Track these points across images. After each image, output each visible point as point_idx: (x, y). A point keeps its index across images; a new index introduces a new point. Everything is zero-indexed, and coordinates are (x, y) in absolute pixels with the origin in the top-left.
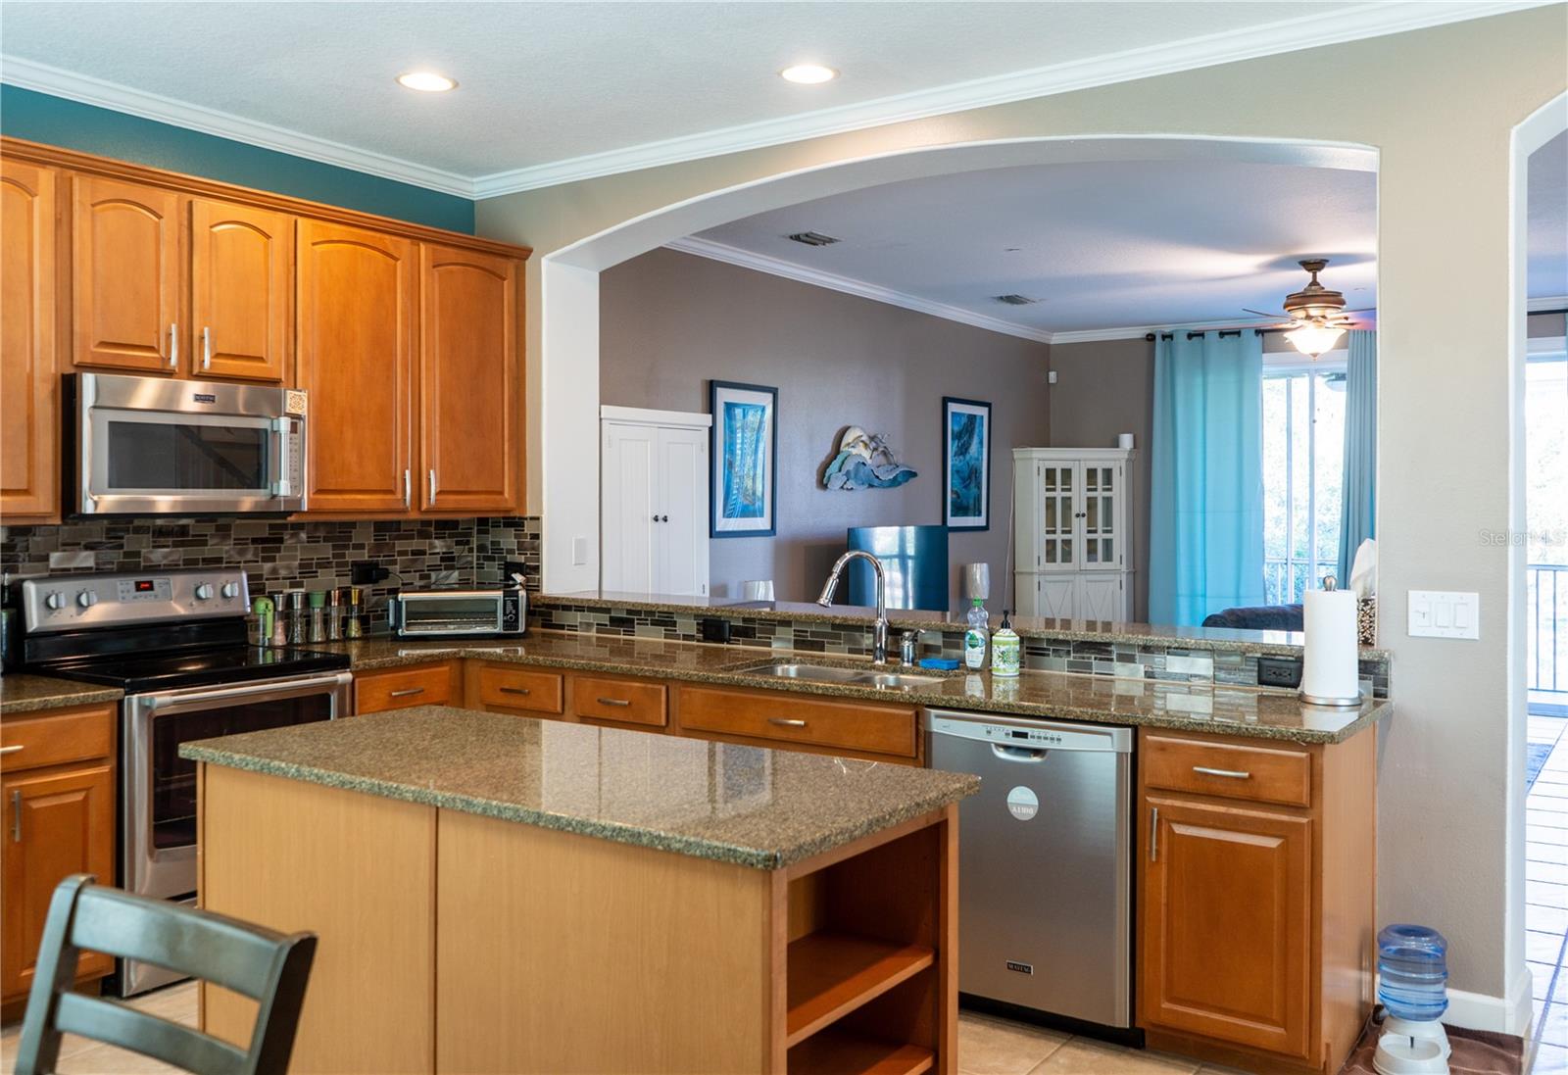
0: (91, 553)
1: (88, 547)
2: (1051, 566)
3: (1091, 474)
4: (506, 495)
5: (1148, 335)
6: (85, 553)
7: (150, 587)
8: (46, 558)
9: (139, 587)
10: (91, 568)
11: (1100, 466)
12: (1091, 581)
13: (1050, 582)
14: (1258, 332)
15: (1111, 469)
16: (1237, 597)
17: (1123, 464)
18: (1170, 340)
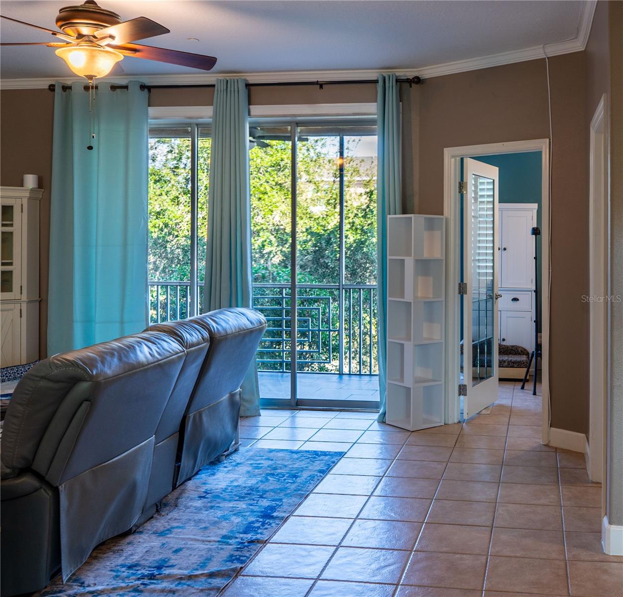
5: (50, 85)
14: (143, 87)
15: (12, 207)
16: (122, 322)
17: (25, 202)
18: (70, 90)
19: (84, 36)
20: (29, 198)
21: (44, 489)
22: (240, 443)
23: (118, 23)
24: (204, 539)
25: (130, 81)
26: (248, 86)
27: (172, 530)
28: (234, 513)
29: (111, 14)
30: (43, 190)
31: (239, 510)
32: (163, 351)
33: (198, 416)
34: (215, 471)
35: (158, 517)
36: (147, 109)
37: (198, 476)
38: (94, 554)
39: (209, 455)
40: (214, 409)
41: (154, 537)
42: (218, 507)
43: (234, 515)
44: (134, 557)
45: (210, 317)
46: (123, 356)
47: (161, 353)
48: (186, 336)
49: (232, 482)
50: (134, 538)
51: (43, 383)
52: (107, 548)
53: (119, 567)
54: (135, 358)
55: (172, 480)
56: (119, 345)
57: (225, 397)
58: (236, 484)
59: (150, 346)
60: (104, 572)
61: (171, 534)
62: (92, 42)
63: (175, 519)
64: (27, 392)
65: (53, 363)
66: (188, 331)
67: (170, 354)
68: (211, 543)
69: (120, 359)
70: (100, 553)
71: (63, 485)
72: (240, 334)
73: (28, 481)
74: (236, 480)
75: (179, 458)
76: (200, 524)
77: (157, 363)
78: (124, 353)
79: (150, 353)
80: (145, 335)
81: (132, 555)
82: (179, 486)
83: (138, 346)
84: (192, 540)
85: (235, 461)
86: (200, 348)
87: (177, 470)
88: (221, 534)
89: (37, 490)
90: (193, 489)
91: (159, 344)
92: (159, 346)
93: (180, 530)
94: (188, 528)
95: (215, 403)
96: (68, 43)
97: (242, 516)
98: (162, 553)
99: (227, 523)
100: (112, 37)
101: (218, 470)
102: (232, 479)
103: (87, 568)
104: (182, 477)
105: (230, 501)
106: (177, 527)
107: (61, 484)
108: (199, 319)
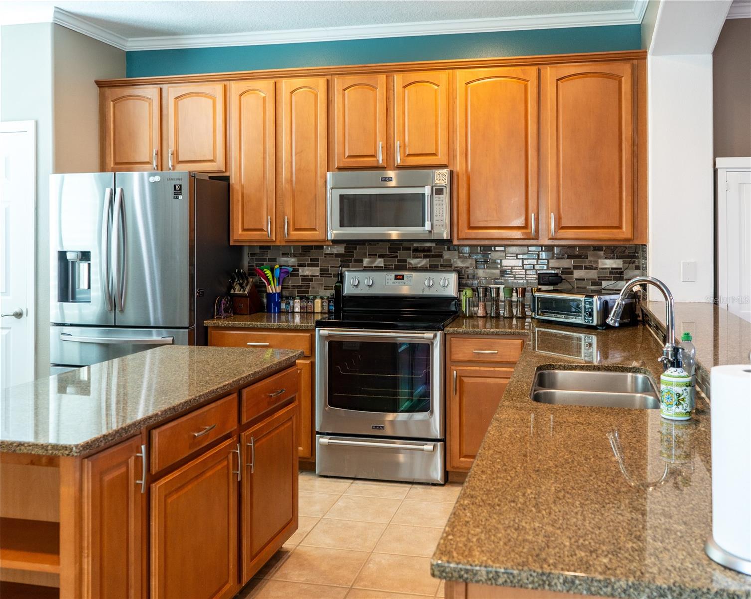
0: (383, 259)
1: (380, 256)
4: (624, 229)
6: (380, 259)
7: (402, 277)
8: (361, 261)
9: (397, 277)
10: (382, 267)
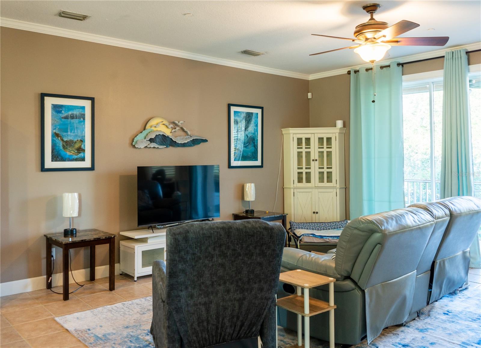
2: (300, 185)
3: (321, 140)
5: (348, 72)
11: (325, 136)
12: (321, 192)
13: (300, 192)
14: (399, 64)
15: (331, 138)
16: (390, 202)
17: (337, 135)
18: (358, 73)
19: (369, 39)
20: (340, 133)
21: (357, 290)
22: (469, 284)
23: (387, 27)
24: (450, 341)
25: (391, 62)
26: (467, 53)
27: (428, 330)
28: (469, 329)
29: (384, 23)
30: (346, 128)
31: (473, 328)
32: (422, 220)
33: (442, 263)
34: (453, 299)
35: (418, 320)
36: (402, 77)
37: (441, 300)
38: (383, 333)
39: (450, 288)
40: (452, 260)
41: (416, 331)
42: (457, 322)
43: (470, 330)
44: (406, 340)
45: (449, 201)
46: (398, 220)
47: (420, 220)
48: (435, 212)
49: (466, 308)
50: (405, 329)
51: (356, 231)
52: (389, 331)
53: (397, 344)
54: (405, 222)
55: (427, 299)
56: (395, 213)
57: (460, 253)
58: (468, 310)
59: (413, 216)
60: (389, 344)
61: (427, 332)
62: (373, 41)
63: (429, 324)
64: (348, 235)
65: (361, 221)
66: (435, 208)
67: (426, 222)
68: (455, 345)
69: (397, 222)
70: (386, 333)
71: (367, 289)
72: (470, 213)
73: (348, 284)
74: (468, 308)
75: (430, 287)
76: (446, 331)
77: (417, 227)
78: (398, 219)
79: (414, 220)
80: (409, 209)
81: (404, 339)
82: (431, 303)
83: (407, 215)
84: (442, 339)
85: (466, 295)
86: (444, 220)
87: (430, 293)
88: (461, 341)
89: (353, 289)
90: (440, 308)
91: (419, 215)
92: (419, 216)
93: (433, 331)
94: (438, 331)
95: (453, 256)
96: (360, 45)
97: (475, 332)
98: (423, 342)
99: (465, 334)
100: (384, 36)
101: (455, 299)
102: (465, 307)
103: (379, 339)
104: (432, 299)
105: (465, 320)
106: (431, 329)
107: (366, 289)
108: (441, 202)
